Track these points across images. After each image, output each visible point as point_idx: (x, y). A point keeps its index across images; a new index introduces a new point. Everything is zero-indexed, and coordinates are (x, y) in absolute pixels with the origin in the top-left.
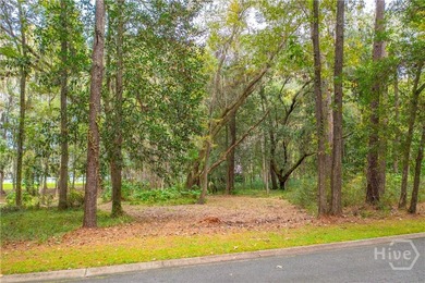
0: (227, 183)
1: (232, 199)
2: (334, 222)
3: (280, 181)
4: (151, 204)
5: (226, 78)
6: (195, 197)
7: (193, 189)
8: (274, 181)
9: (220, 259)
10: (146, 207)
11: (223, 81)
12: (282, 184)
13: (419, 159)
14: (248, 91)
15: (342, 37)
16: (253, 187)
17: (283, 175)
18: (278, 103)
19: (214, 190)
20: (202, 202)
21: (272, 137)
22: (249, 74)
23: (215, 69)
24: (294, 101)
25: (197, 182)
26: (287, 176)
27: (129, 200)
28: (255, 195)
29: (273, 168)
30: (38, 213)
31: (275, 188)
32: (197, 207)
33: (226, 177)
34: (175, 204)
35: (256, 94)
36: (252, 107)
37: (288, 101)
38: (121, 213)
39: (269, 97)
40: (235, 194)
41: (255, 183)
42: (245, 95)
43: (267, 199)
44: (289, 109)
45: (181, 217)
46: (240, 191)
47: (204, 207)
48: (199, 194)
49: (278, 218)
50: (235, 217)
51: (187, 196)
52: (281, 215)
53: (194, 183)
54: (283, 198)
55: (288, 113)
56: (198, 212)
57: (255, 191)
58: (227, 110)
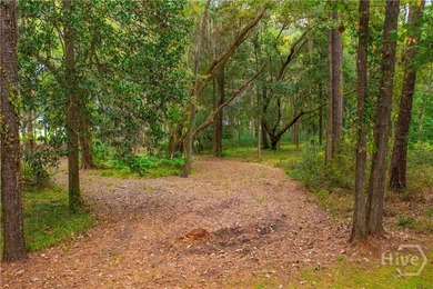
0: (215, 142)
3: (271, 141)
5: (215, 23)
6: (178, 166)
7: (176, 156)
8: (264, 141)
10: (120, 181)
11: (211, 27)
12: (274, 144)
14: (240, 39)
16: (243, 144)
17: (276, 134)
18: (273, 53)
19: (200, 150)
20: (184, 171)
21: (265, 93)
22: (242, 19)
23: (200, 11)
24: (292, 51)
25: (180, 147)
26: (280, 135)
27: (103, 168)
28: (245, 157)
29: (264, 125)
31: (265, 147)
32: (179, 181)
33: (213, 135)
34: (154, 176)
35: (249, 43)
36: (243, 57)
37: (285, 50)
38: (80, 204)
39: (263, 46)
40: (222, 156)
41: (243, 138)
42: (237, 44)
43: (260, 165)
44: (285, 60)
45: (158, 206)
46: (228, 152)
47: (188, 182)
48: (182, 162)
49: (284, 216)
50: (226, 211)
51: (169, 165)
52: (286, 208)
53: (176, 149)
54: (278, 166)
55: (285, 65)
56: (181, 194)
57: (244, 150)
58: (215, 63)
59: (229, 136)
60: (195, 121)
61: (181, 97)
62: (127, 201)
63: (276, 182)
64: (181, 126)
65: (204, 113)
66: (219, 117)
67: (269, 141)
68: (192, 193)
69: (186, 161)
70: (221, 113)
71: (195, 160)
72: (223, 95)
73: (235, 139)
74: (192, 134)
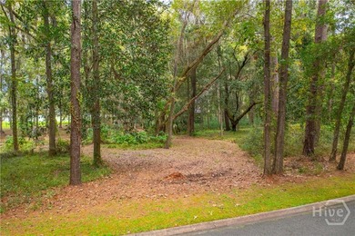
0: (189, 125)
1: (192, 141)
2: (276, 182)
3: (232, 125)
4: (125, 148)
5: (188, 41)
6: (161, 141)
7: (160, 134)
8: (227, 123)
9: (182, 230)
10: (122, 151)
11: (185, 44)
12: (234, 127)
13: (349, 127)
14: (207, 51)
15: (290, 22)
16: (210, 127)
17: (235, 119)
18: (232, 60)
19: (177, 131)
20: (166, 145)
21: (227, 89)
22: (207, 37)
23: (178, 33)
24: (246, 58)
25: (163, 128)
26: (238, 120)
27: (108, 143)
28: (211, 137)
29: (226, 113)
30: (32, 158)
31: (228, 129)
32: (163, 151)
33: (187, 120)
34: (146, 148)
35: (214, 52)
36: (209, 63)
37: (241, 57)
38: (101, 162)
39: (224, 55)
40: (194, 135)
41: (211, 123)
42: (205, 55)
43: (221, 142)
44: (241, 64)
45: (150, 164)
46: (199, 133)
47: (169, 151)
48: (165, 139)
49: (231, 169)
50: (195, 167)
51: (155, 141)
52: (233, 165)
53: (161, 130)
54: (235, 142)
55: (241, 68)
56: (165, 158)
57: (212, 131)
58: (189, 68)
59: (200, 121)
60: (174, 109)
61: (166, 94)
62: (129, 162)
63: (231, 152)
64: (164, 113)
65: (181, 103)
66: (192, 107)
67: (230, 125)
68: (172, 158)
69: (168, 138)
70: (193, 103)
71: (174, 138)
72: (195, 90)
73: (205, 123)
74: (172, 119)
